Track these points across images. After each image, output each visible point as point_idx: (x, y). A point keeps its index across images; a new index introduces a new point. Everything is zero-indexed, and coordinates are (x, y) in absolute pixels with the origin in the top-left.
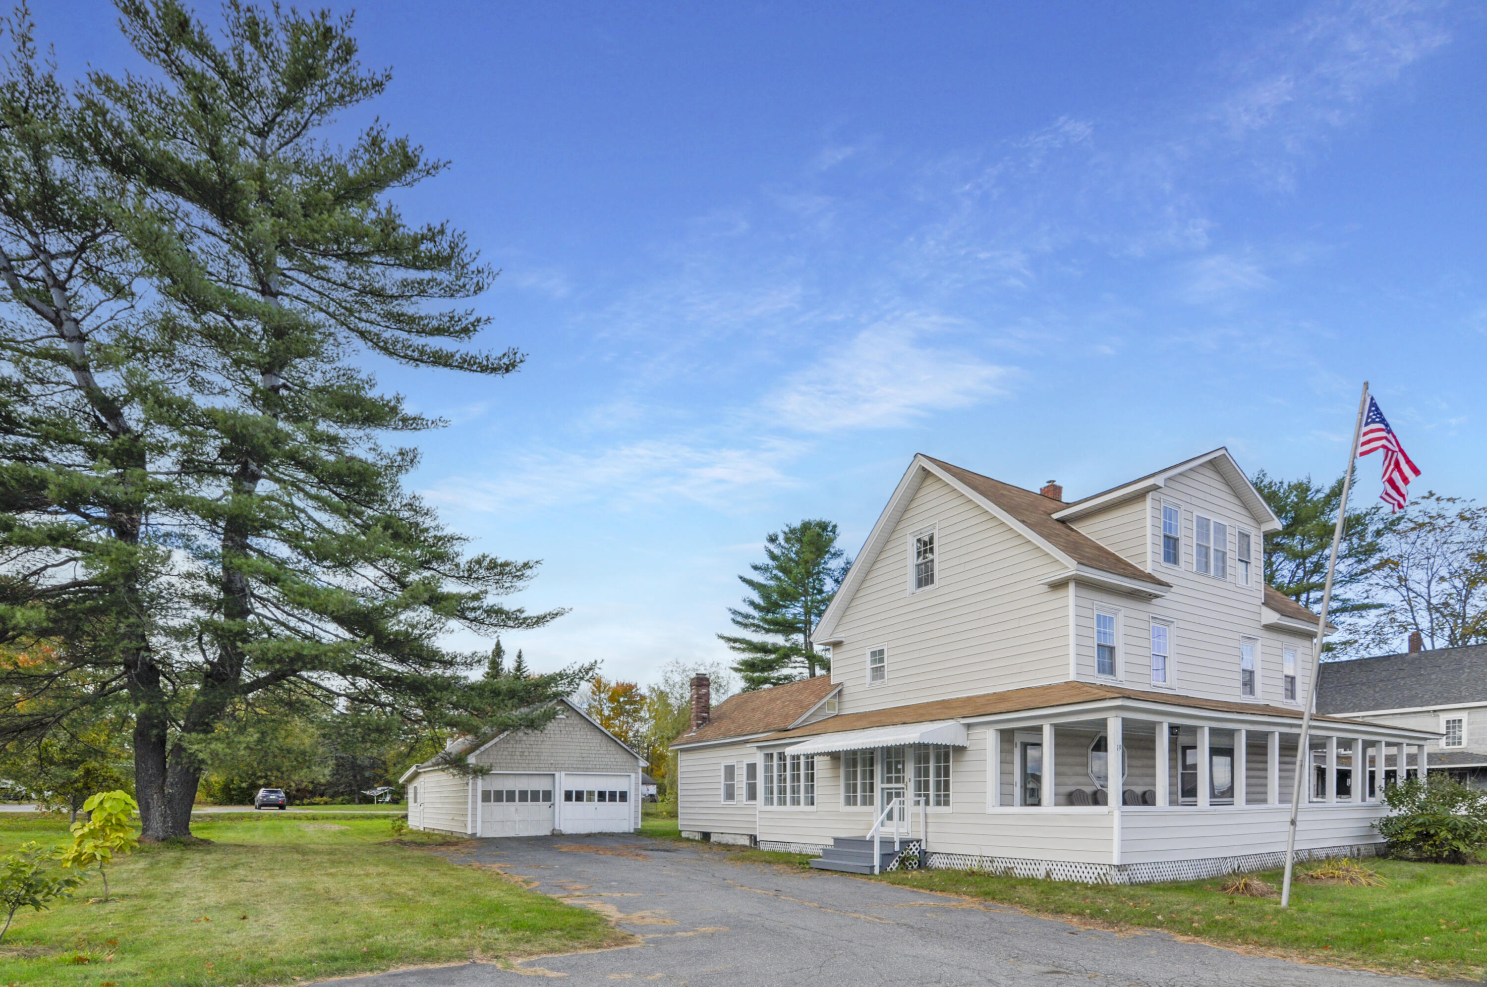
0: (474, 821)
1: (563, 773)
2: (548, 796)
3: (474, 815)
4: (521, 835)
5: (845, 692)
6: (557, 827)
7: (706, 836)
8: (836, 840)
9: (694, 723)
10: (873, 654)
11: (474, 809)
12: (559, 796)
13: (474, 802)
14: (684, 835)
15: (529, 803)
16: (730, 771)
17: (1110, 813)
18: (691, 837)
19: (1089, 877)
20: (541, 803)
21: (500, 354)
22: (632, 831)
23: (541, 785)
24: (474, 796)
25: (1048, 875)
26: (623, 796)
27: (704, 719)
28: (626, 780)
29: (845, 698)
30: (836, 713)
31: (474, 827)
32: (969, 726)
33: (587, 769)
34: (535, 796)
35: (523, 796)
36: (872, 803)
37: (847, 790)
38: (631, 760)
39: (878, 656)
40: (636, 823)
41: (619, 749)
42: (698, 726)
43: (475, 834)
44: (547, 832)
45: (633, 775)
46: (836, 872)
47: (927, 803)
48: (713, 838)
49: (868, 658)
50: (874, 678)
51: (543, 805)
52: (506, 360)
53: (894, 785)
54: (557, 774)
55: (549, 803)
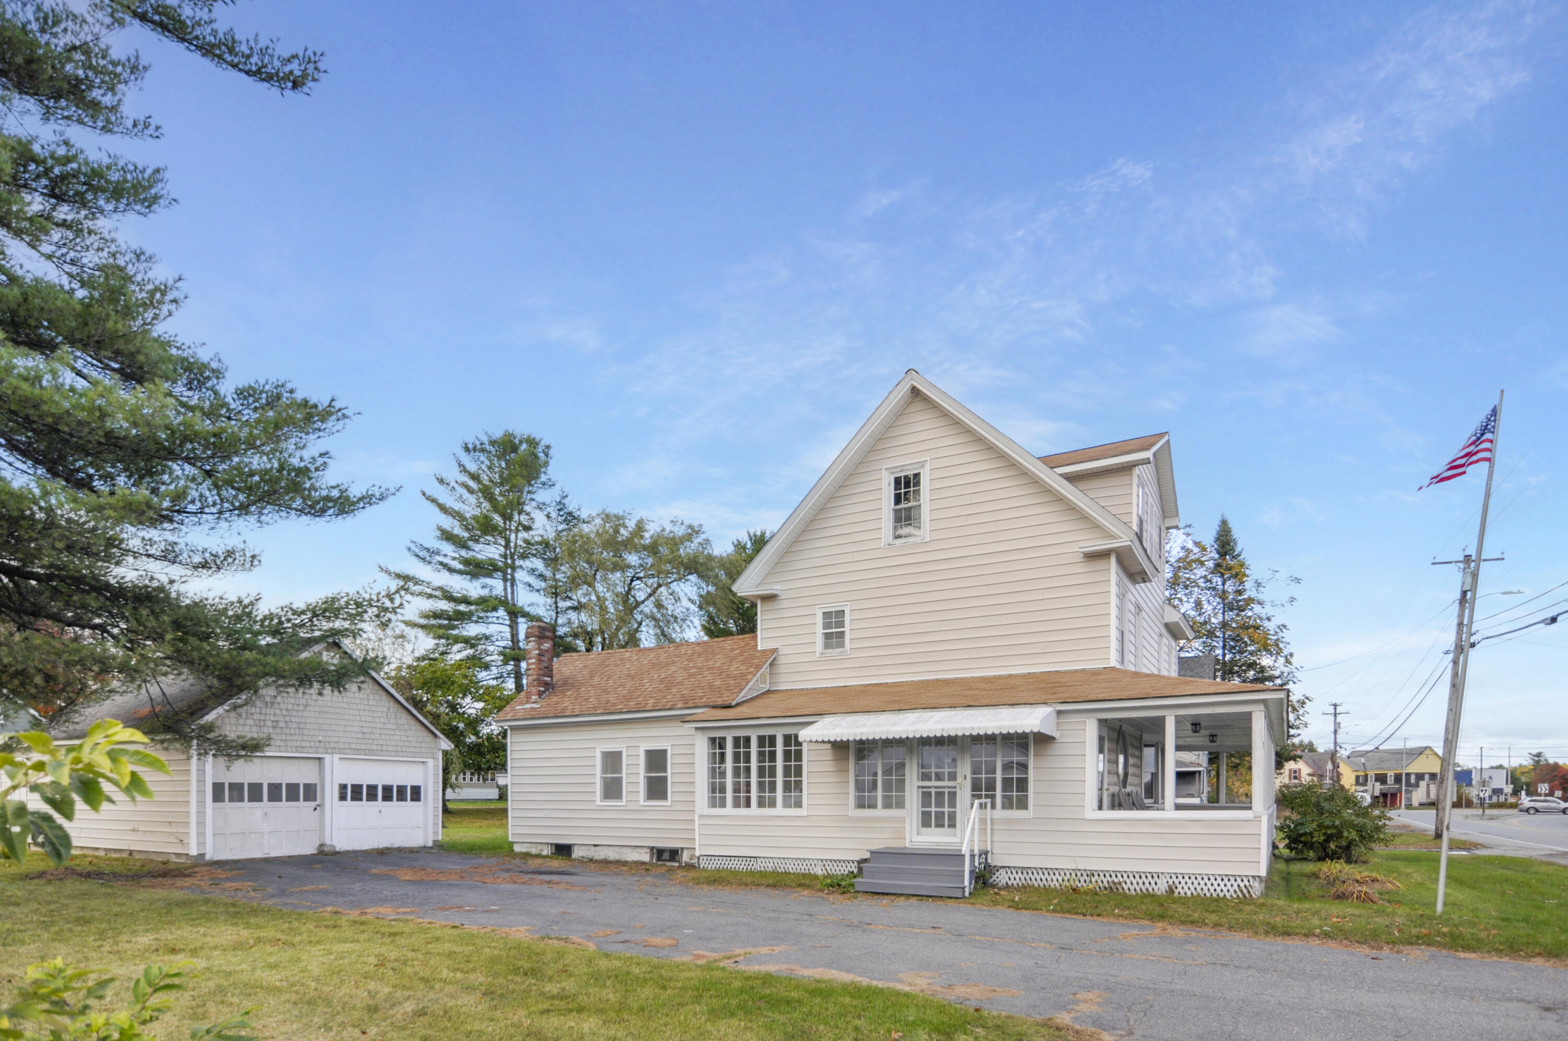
0: (201, 834)
1: (336, 757)
2: (310, 792)
3: (201, 823)
4: (273, 854)
5: (782, 660)
6: (328, 842)
7: (563, 850)
8: (872, 852)
9: (534, 690)
10: (827, 615)
11: (201, 813)
12: (331, 793)
13: (201, 803)
14: (517, 848)
15: (284, 803)
16: (612, 760)
17: (1257, 819)
18: (534, 851)
19: (1228, 890)
20: (301, 803)
21: (287, 55)
22: (430, 844)
23: (300, 774)
24: (201, 792)
25: (1171, 890)
26: (416, 794)
27: (547, 685)
28: (419, 769)
29: (782, 669)
30: (767, 687)
31: (201, 844)
32: (1059, 713)
33: (370, 752)
34: (293, 792)
35: (275, 792)
36: (901, 805)
37: (859, 787)
38: (429, 738)
39: (834, 619)
40: (436, 833)
41: (413, 722)
42: (540, 694)
43: (202, 855)
44: (309, 849)
45: (431, 762)
46: (909, 896)
47: (993, 806)
48: (577, 853)
49: (819, 620)
50: (827, 646)
51: (303, 807)
52: (295, 67)
53: (933, 783)
54: (328, 758)
55: (313, 804)
